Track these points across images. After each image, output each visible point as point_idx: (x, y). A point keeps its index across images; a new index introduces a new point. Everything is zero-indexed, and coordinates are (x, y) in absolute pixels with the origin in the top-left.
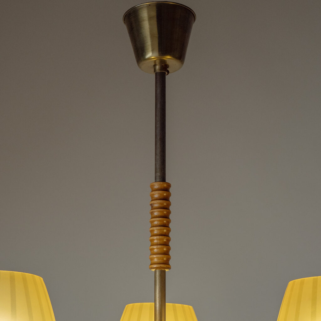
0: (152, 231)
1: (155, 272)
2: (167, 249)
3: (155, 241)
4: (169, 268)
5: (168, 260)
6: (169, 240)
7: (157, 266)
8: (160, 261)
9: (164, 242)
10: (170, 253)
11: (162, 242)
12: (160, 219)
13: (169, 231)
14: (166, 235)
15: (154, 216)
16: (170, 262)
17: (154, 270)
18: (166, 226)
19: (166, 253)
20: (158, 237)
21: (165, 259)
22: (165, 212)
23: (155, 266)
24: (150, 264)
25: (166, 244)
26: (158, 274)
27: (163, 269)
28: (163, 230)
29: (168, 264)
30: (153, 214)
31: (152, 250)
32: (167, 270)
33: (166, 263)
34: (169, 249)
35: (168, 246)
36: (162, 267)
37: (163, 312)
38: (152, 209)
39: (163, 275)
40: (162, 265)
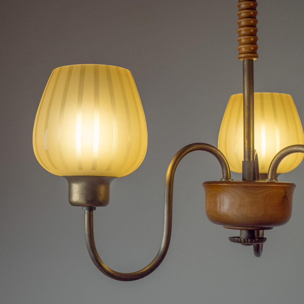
0: (239, 23)
1: (243, 61)
2: (253, 39)
3: (243, 32)
4: (257, 57)
5: (256, 49)
6: (256, 31)
7: (245, 56)
8: (247, 51)
9: (251, 33)
10: (258, 43)
11: (249, 32)
12: (246, 11)
13: (256, 22)
14: (253, 26)
15: (241, 8)
16: (258, 52)
17: (242, 60)
18: (253, 17)
19: (254, 43)
20: (245, 28)
21: (252, 48)
22: (252, 4)
23: (243, 55)
24: (238, 54)
25: (253, 34)
26: (246, 63)
27: (251, 58)
28: (250, 21)
29: (256, 53)
30: (240, 7)
31: (240, 40)
32: (254, 59)
33: (254, 52)
34: (256, 40)
35: (256, 36)
36: (249, 57)
37: (251, 100)
38: (239, 2)
39: (251, 64)
40: (249, 55)
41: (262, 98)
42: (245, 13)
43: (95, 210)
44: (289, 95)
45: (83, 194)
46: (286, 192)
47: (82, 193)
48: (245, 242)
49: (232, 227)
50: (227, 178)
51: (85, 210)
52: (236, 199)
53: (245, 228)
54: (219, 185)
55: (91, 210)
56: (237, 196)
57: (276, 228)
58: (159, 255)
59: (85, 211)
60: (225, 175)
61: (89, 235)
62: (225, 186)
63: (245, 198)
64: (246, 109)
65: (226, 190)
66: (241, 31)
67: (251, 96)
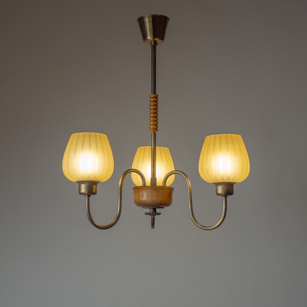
0: (150, 115)
1: (152, 132)
4: (157, 131)
5: (157, 127)
6: (157, 119)
8: (154, 128)
9: (155, 120)
10: (158, 125)
13: (157, 115)
14: (156, 117)
15: (151, 109)
16: (158, 129)
17: (151, 132)
18: (156, 113)
19: (156, 125)
22: (156, 107)
23: (152, 130)
24: (149, 129)
28: (155, 115)
29: (157, 129)
32: (156, 132)
33: (156, 129)
34: (157, 123)
35: (157, 121)
36: (154, 131)
37: (155, 150)
38: (150, 106)
39: (155, 134)
40: (154, 130)
41: (160, 149)
42: (154, 111)
44: (167, 148)
46: (170, 191)
48: (152, 214)
49: (146, 207)
50: (144, 185)
53: (151, 207)
57: (166, 208)
58: (117, 217)
60: (143, 184)
62: (144, 188)
64: (153, 154)
66: (151, 119)
67: (155, 149)
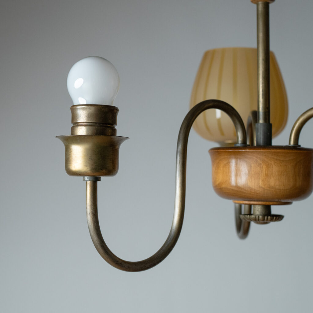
1: (258, 4)
43: (100, 180)
45: (91, 159)
47: (89, 159)
51: (86, 181)
52: (262, 168)
54: (240, 151)
55: (95, 181)
56: (263, 164)
59: (87, 183)
60: (240, 139)
61: (93, 213)
62: (248, 152)
63: (273, 167)
65: (250, 156)
